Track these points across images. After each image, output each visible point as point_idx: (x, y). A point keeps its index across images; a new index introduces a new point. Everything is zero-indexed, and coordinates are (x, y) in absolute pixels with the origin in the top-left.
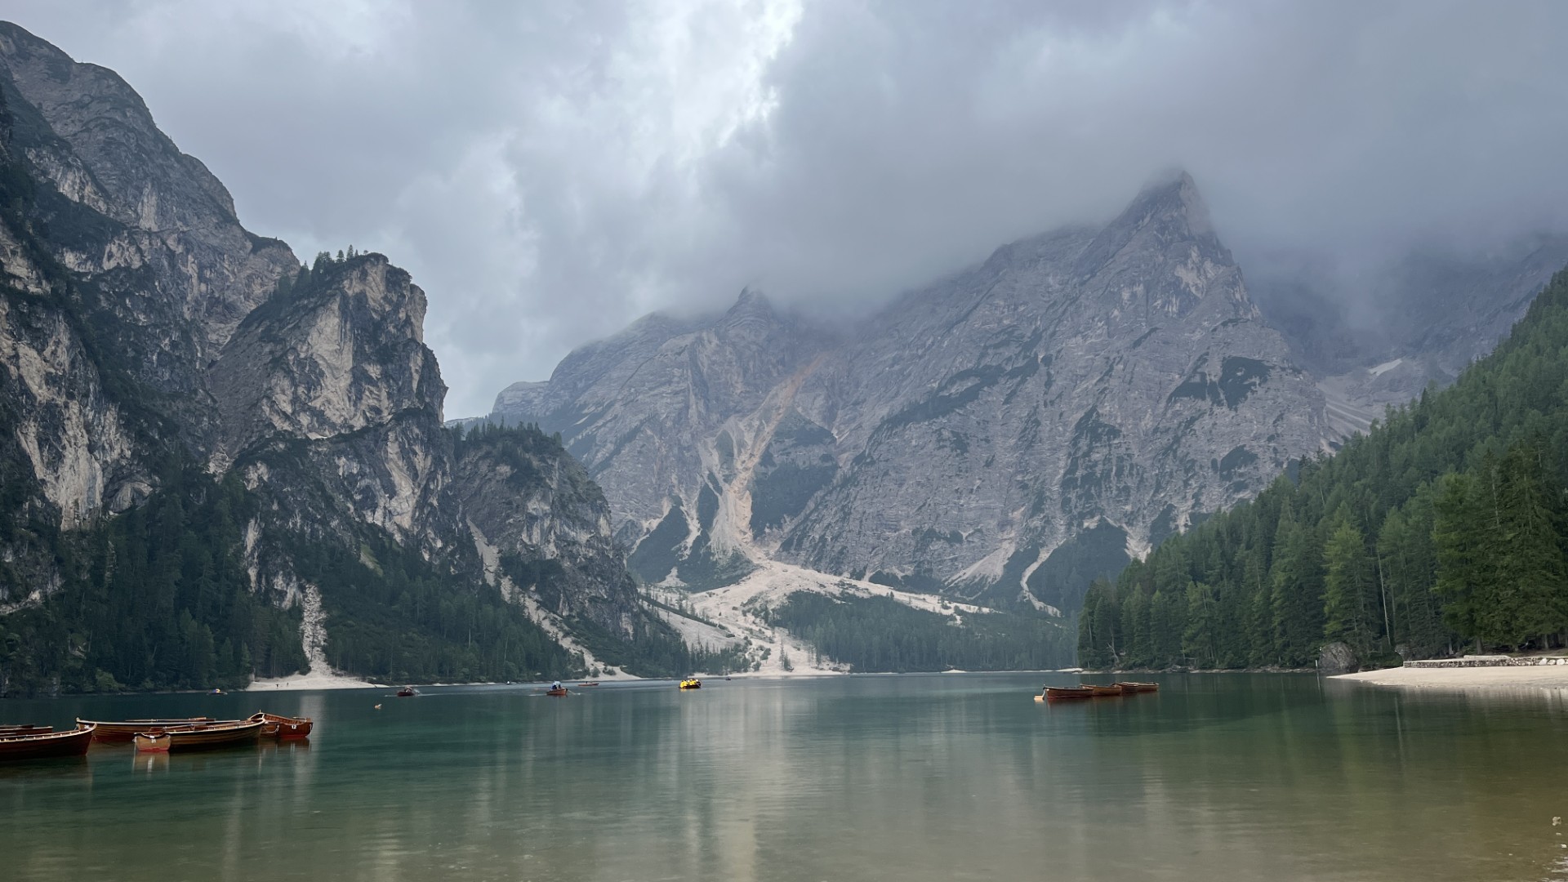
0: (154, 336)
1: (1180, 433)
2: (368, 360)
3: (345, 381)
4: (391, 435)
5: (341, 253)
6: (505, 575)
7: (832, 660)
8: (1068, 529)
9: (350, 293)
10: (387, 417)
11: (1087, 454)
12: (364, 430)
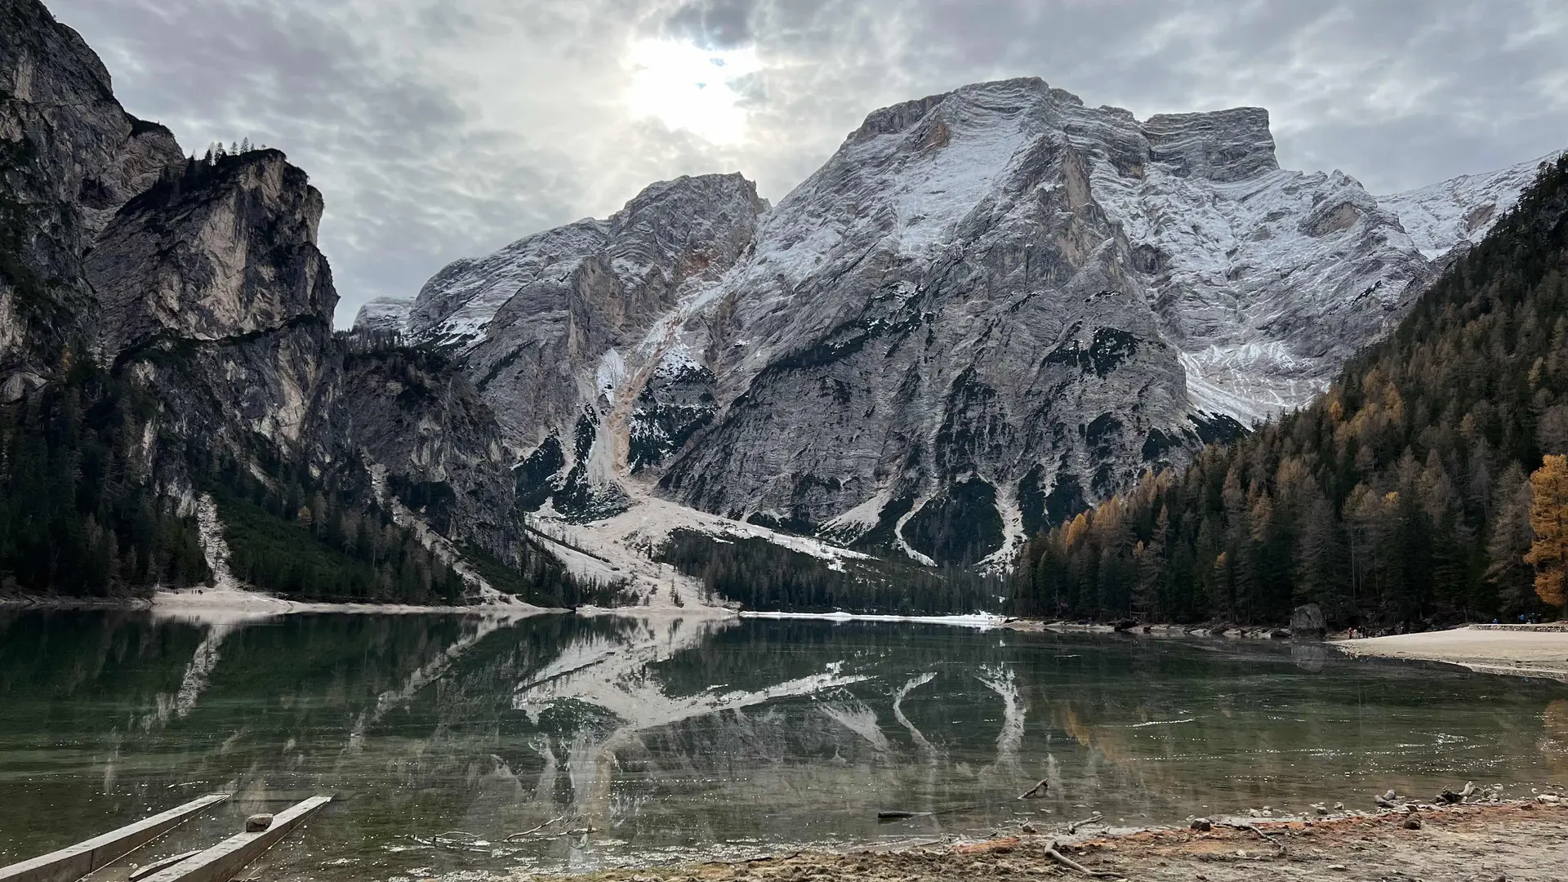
0: (35, 218)
1: (1051, 397)
2: (261, 260)
3: (236, 281)
4: (283, 342)
5: (235, 144)
6: (394, 495)
7: (722, 597)
8: (942, 483)
9: (246, 188)
10: (277, 322)
11: (960, 412)
12: (254, 336)
